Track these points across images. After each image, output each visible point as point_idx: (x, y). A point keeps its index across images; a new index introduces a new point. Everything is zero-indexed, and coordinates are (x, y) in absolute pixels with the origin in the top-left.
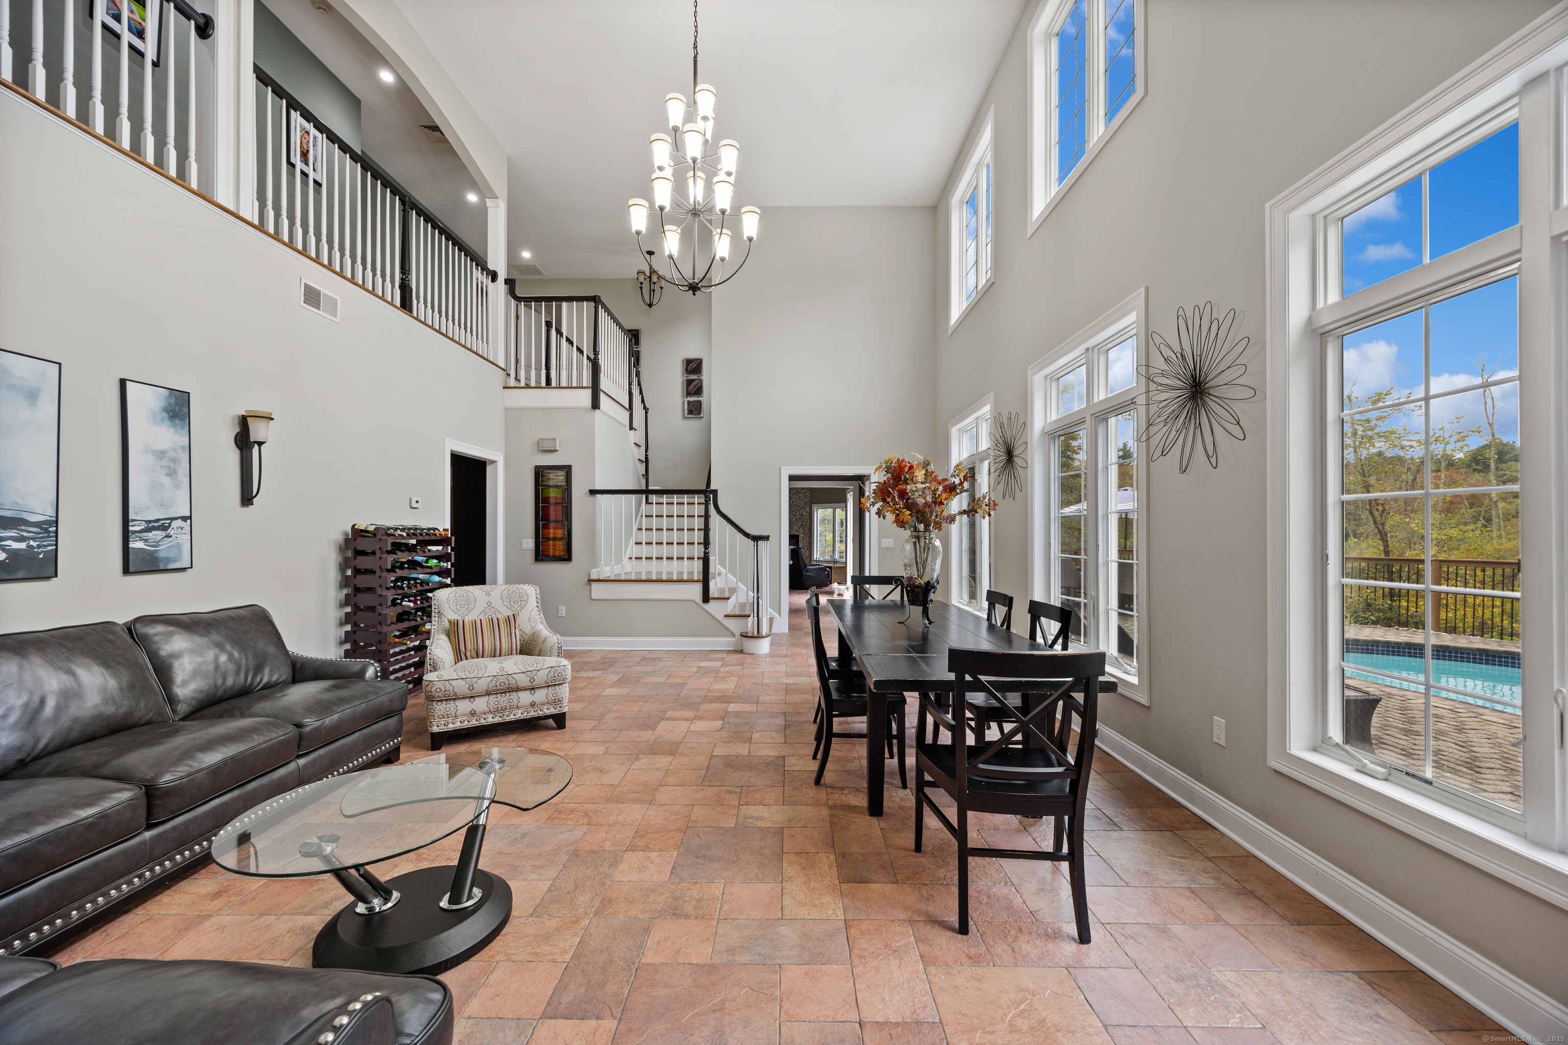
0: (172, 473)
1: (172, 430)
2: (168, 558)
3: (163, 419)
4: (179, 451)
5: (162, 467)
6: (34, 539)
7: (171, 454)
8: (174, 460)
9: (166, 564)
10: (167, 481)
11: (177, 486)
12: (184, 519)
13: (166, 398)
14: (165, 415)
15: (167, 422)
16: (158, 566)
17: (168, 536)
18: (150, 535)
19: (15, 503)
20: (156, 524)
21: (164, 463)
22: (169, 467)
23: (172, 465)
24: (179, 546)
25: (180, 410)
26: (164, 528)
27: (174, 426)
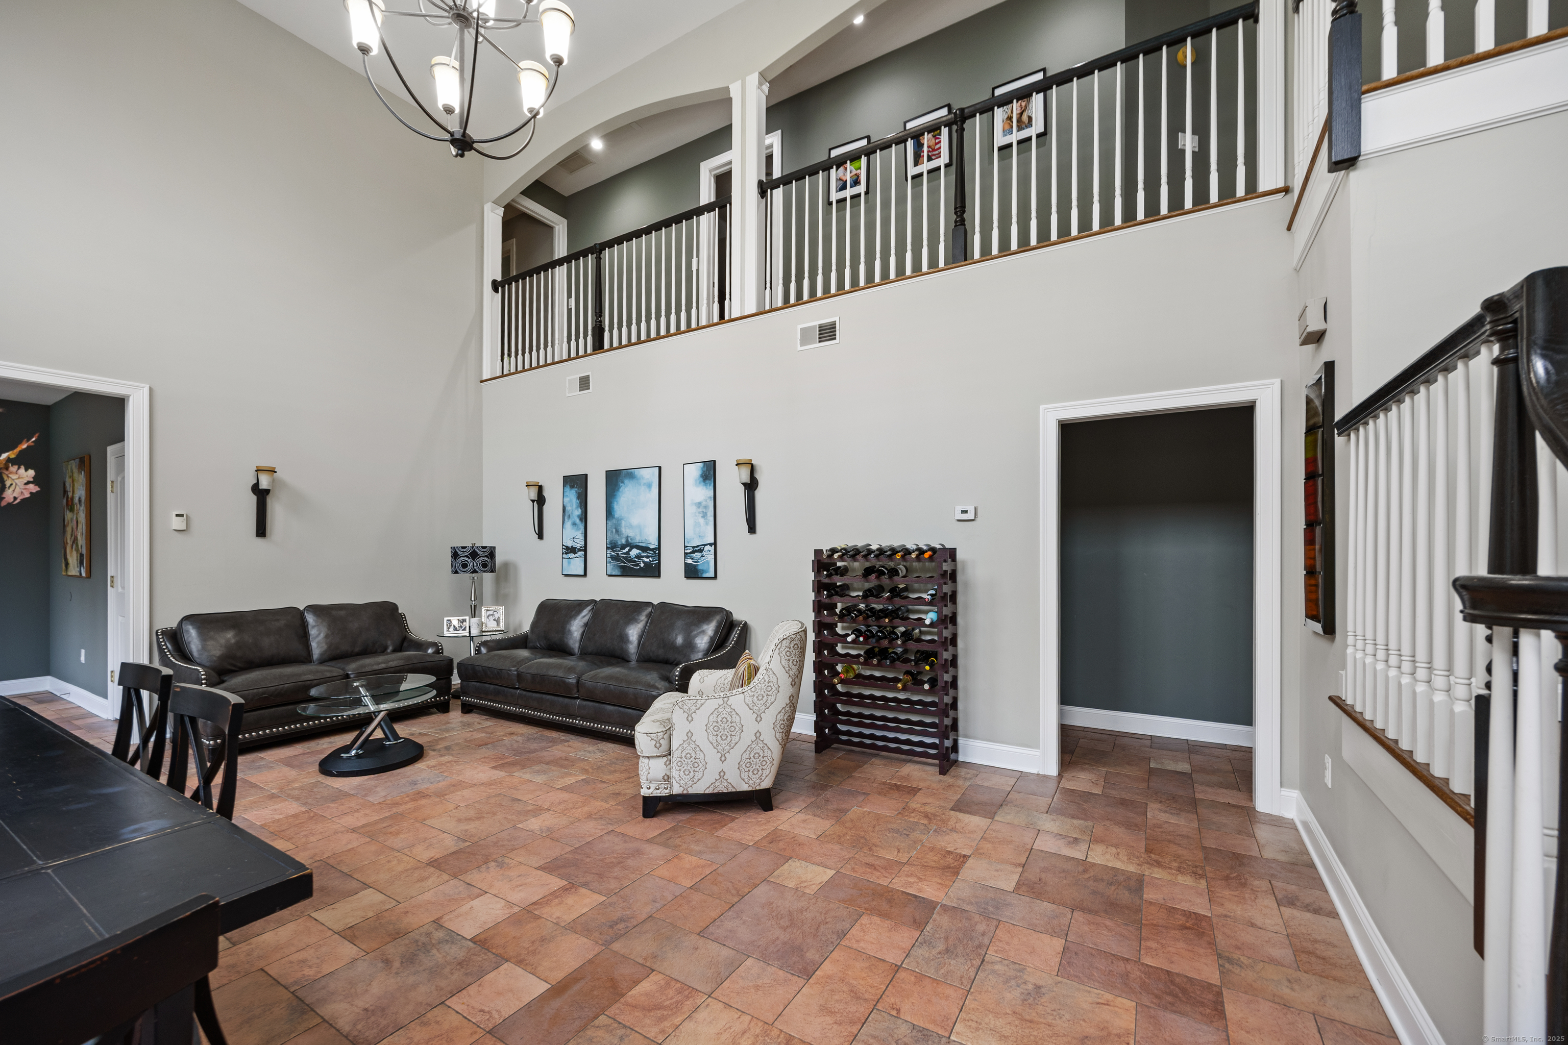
0: (704, 515)
1: (705, 487)
2: (703, 570)
3: (700, 482)
4: (708, 501)
5: (699, 512)
6: (651, 557)
7: (704, 503)
8: (706, 507)
9: (702, 574)
10: (702, 521)
11: (707, 524)
12: (711, 545)
13: (702, 468)
14: (701, 479)
15: (702, 483)
16: (698, 575)
17: (703, 556)
18: (694, 555)
19: (646, 540)
20: (697, 549)
21: (700, 510)
22: (703, 512)
23: (704, 510)
24: (708, 562)
25: (709, 473)
26: (701, 551)
27: (706, 485)
